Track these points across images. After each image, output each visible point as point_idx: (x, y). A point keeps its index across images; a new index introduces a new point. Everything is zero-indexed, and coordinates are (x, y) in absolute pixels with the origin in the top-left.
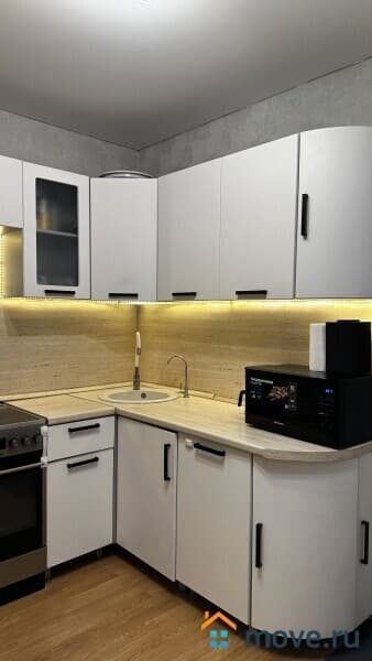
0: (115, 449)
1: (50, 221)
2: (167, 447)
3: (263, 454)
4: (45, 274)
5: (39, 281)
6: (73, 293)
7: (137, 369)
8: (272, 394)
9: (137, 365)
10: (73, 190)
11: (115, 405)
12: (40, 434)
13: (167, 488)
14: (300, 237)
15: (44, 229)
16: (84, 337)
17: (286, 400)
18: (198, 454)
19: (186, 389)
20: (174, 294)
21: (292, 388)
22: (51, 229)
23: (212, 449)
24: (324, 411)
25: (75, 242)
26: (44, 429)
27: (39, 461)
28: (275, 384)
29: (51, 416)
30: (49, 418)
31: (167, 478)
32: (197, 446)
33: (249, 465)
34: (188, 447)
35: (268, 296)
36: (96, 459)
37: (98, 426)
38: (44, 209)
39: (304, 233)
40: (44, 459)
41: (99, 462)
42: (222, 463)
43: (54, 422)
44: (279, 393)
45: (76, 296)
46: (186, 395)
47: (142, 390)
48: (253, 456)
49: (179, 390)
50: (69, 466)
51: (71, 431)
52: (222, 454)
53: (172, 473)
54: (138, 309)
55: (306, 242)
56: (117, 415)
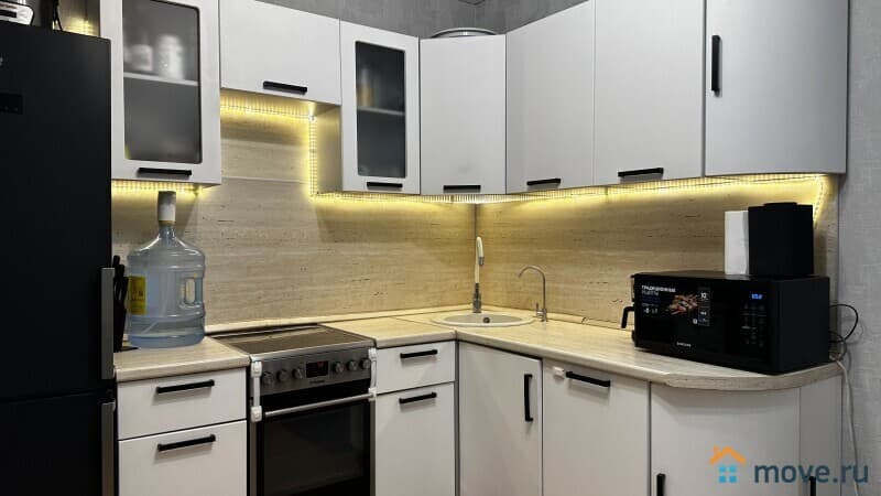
0: (457, 383)
1: (372, 95)
2: (528, 378)
3: (665, 380)
4: (367, 163)
5: (361, 172)
6: (400, 186)
7: (477, 285)
8: (673, 306)
9: (477, 281)
10: (398, 56)
11: (455, 328)
12: (367, 358)
13: (528, 430)
14: (710, 92)
15: (366, 107)
16: (409, 245)
17: (695, 313)
18: (571, 387)
19: (545, 311)
20: (530, 183)
21: (704, 295)
22: (373, 106)
23: (591, 378)
24: (750, 324)
25: (401, 122)
26: (372, 352)
27: (366, 392)
28: (677, 293)
29: (380, 337)
30: (378, 339)
31: (528, 418)
32: (570, 375)
33: (645, 397)
34: (558, 378)
35: (665, 176)
36: (433, 395)
37: (435, 352)
38: (364, 81)
39: (716, 88)
40: (373, 390)
41: (437, 399)
42: (606, 396)
43: (383, 345)
44: (684, 304)
45: (404, 190)
46: (544, 319)
47: (484, 313)
48: (650, 385)
49: (534, 314)
50: (402, 401)
51: (403, 356)
52: (607, 384)
53: (535, 412)
54: (476, 210)
55: (718, 100)
56: (458, 340)
